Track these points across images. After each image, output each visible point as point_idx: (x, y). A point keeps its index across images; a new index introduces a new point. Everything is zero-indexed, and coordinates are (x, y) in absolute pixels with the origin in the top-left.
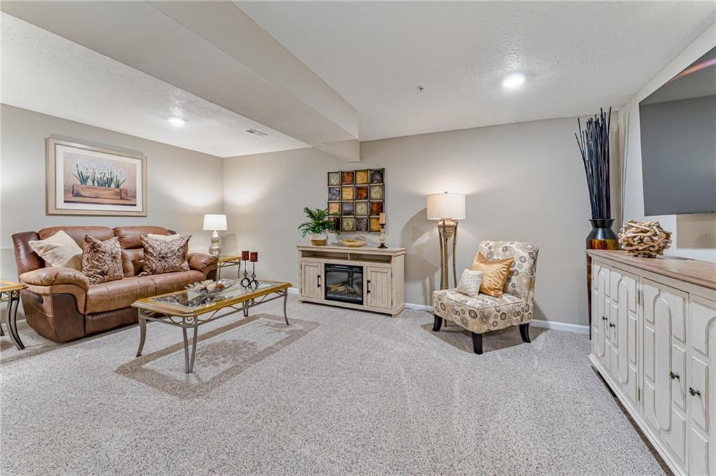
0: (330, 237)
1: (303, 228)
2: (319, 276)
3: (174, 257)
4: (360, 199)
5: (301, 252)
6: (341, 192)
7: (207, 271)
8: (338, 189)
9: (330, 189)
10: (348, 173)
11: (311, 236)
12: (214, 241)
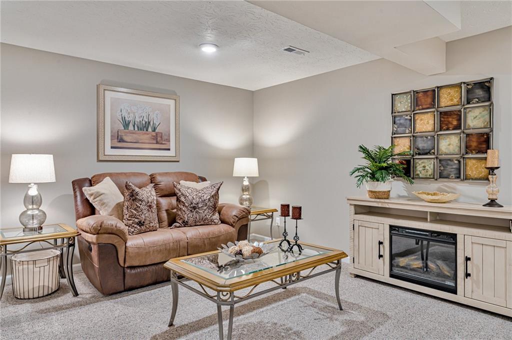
0: (395, 187)
1: (357, 174)
2: (380, 243)
3: (205, 208)
4: (448, 129)
5: (353, 207)
6: (412, 122)
7: (238, 226)
8: (408, 117)
9: (394, 117)
10: (425, 92)
11: (369, 185)
12: (245, 189)
